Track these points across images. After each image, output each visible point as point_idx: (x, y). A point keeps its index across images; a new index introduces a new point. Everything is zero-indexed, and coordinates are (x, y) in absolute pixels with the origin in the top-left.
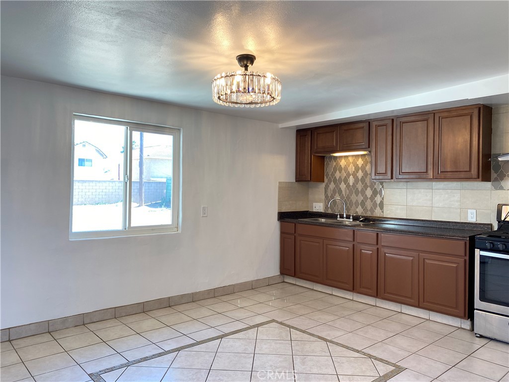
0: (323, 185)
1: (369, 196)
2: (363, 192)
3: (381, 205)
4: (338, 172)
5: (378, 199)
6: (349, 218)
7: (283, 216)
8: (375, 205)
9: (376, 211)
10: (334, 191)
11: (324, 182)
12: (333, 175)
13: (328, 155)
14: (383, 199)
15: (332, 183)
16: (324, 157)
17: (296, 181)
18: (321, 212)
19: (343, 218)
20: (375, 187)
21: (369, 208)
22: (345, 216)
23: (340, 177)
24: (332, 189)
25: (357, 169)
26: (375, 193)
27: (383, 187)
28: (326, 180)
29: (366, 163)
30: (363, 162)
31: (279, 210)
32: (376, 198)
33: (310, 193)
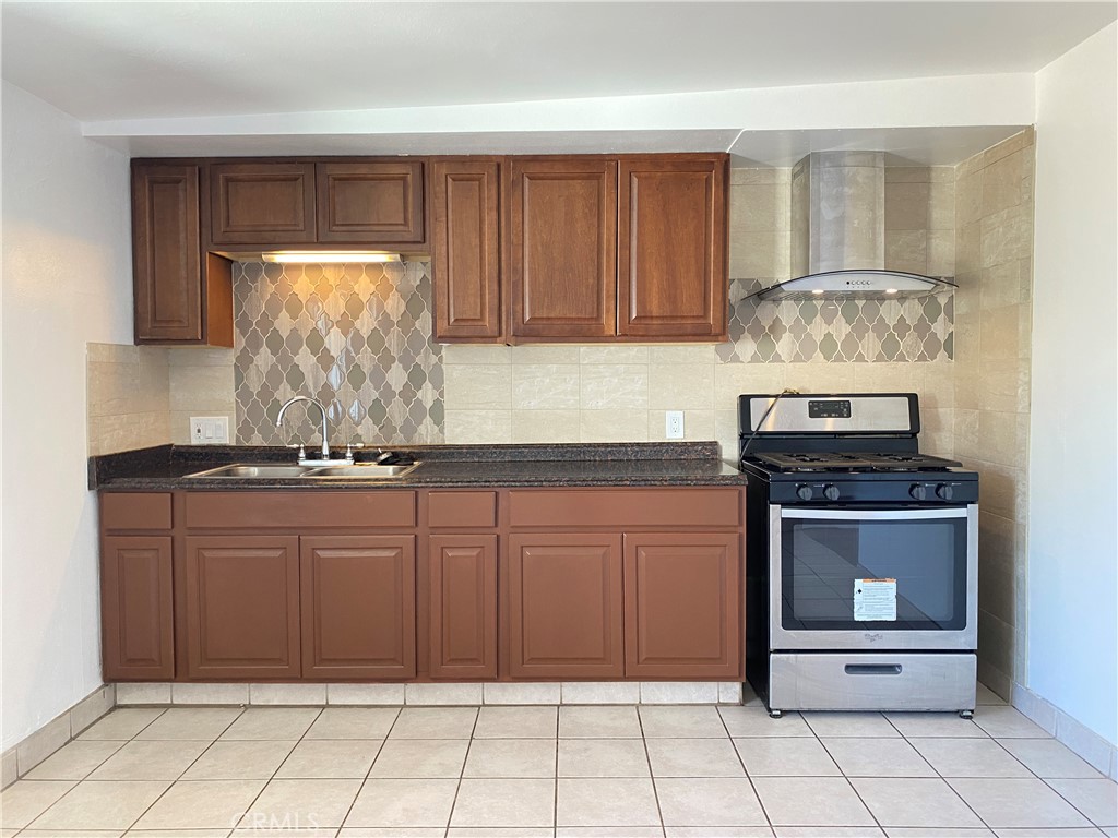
0: (231, 357)
1: (397, 388)
2: (378, 377)
3: (437, 413)
4: (284, 315)
5: (427, 395)
6: (343, 457)
7: (108, 472)
8: (418, 412)
9: (422, 429)
10: (273, 376)
11: (231, 345)
12: (266, 322)
13: (243, 259)
14: (441, 394)
15: (265, 351)
16: (231, 261)
17: (138, 342)
18: (225, 447)
19: (319, 457)
20: (418, 360)
21: (398, 422)
22: (326, 451)
23: (294, 331)
24: (264, 369)
25: (355, 307)
26: (416, 378)
27: (441, 359)
28: (239, 341)
29: (384, 292)
30: (373, 287)
31: (91, 449)
32: (420, 394)
33: (172, 385)
